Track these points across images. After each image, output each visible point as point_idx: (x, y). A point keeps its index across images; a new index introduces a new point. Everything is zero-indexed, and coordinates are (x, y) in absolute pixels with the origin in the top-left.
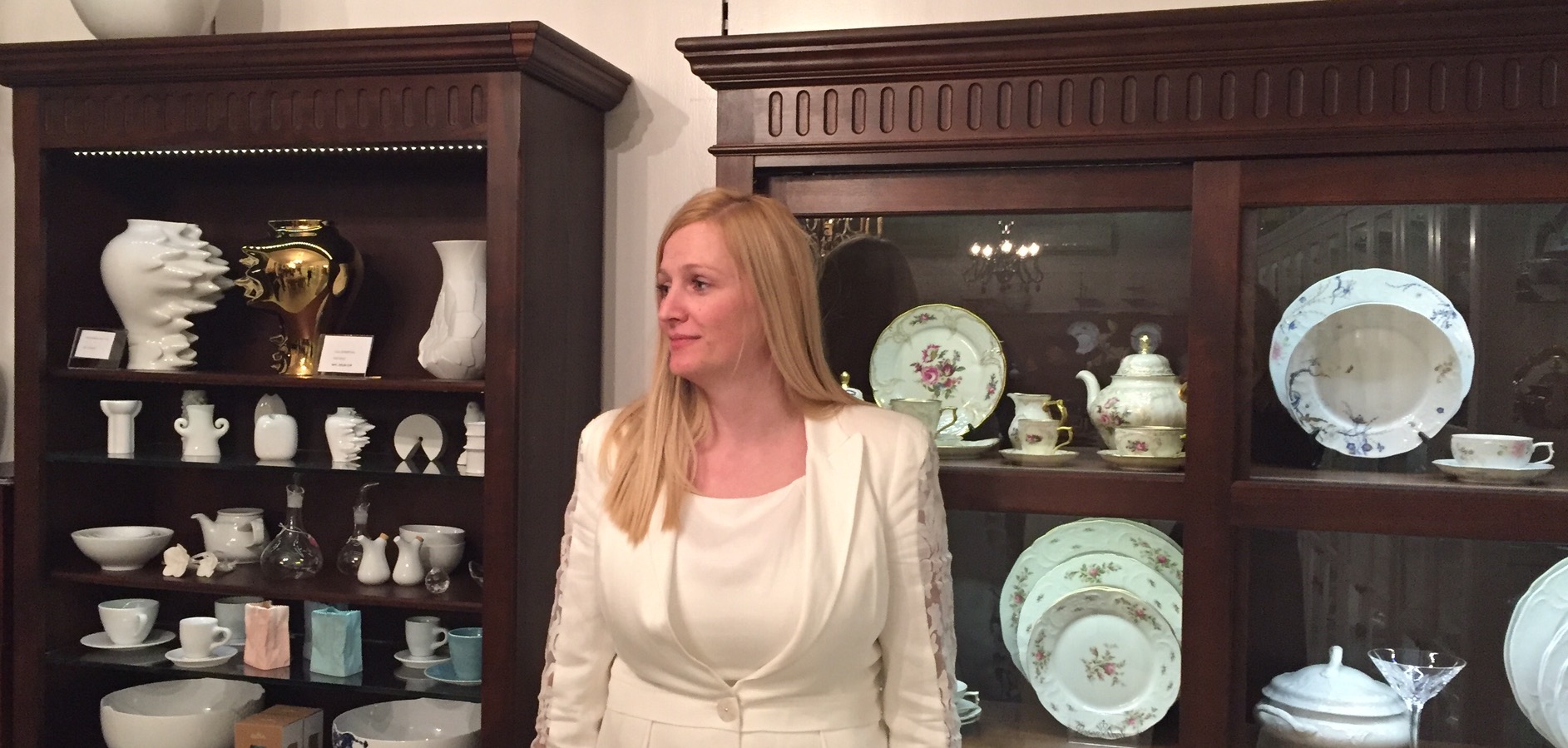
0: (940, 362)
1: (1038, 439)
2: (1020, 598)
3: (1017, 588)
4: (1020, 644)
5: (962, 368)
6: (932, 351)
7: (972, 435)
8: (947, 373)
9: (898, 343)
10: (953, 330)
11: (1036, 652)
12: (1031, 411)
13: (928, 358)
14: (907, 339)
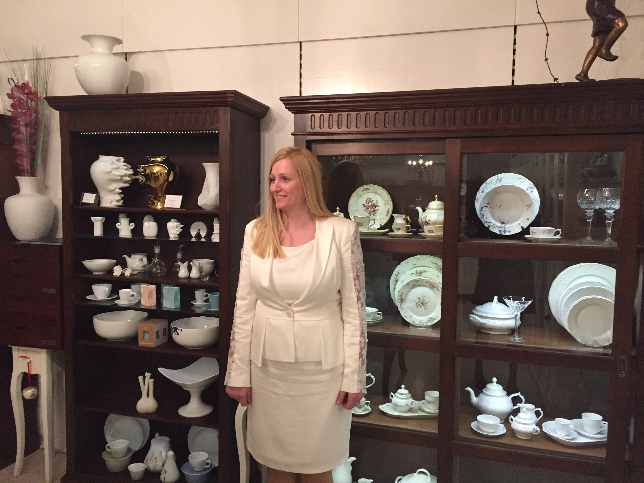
0: (372, 204)
1: (399, 229)
2: (396, 281)
3: (395, 278)
4: (395, 295)
5: (378, 206)
6: (369, 200)
7: (382, 228)
8: (374, 207)
9: (358, 197)
10: (376, 193)
11: (400, 299)
12: (399, 220)
13: (368, 203)
14: (361, 196)
